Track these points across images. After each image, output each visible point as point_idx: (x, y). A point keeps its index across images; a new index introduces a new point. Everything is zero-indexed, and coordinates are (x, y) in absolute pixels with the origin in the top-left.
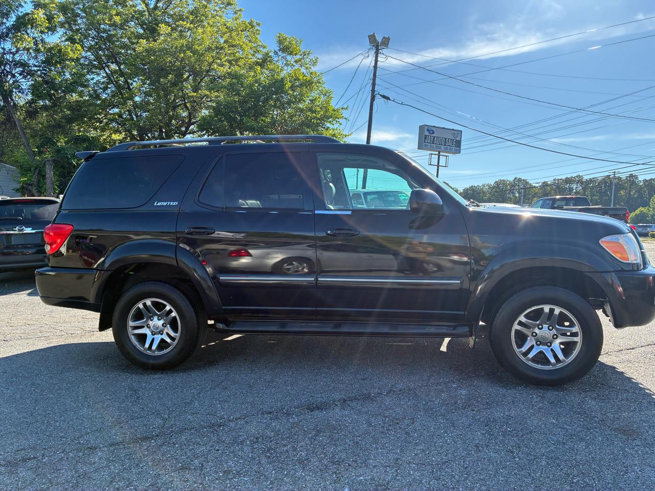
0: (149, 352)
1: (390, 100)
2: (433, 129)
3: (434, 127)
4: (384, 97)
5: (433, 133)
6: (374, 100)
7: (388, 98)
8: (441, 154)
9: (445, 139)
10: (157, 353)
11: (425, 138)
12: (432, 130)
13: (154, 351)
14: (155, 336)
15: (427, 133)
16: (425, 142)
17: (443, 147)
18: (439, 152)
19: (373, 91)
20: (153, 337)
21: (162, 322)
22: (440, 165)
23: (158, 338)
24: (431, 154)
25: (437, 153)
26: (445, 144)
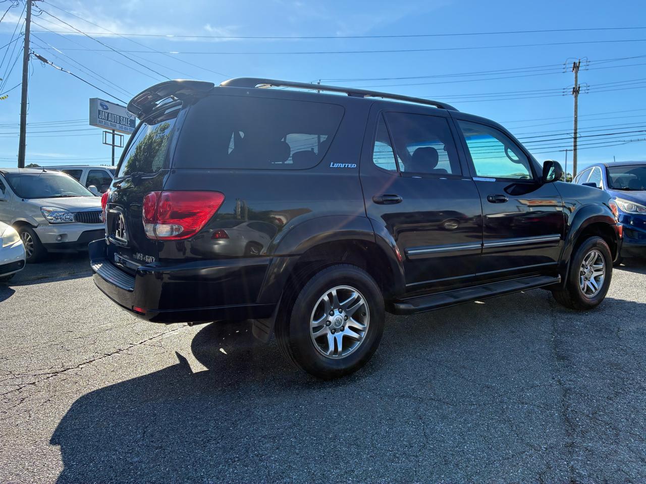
0: (336, 357)
1: (48, 63)
2: (107, 104)
3: (108, 102)
4: (40, 58)
5: (107, 109)
6: (29, 60)
7: (45, 61)
8: (115, 132)
9: (120, 117)
10: (345, 355)
11: (99, 114)
12: (106, 106)
13: (341, 354)
14: (336, 334)
15: (100, 108)
16: (99, 118)
17: (118, 125)
18: (114, 131)
19: (26, 48)
20: (334, 335)
21: (343, 314)
22: (115, 144)
23: (339, 335)
24: (106, 132)
25: (112, 131)
26: (120, 122)
